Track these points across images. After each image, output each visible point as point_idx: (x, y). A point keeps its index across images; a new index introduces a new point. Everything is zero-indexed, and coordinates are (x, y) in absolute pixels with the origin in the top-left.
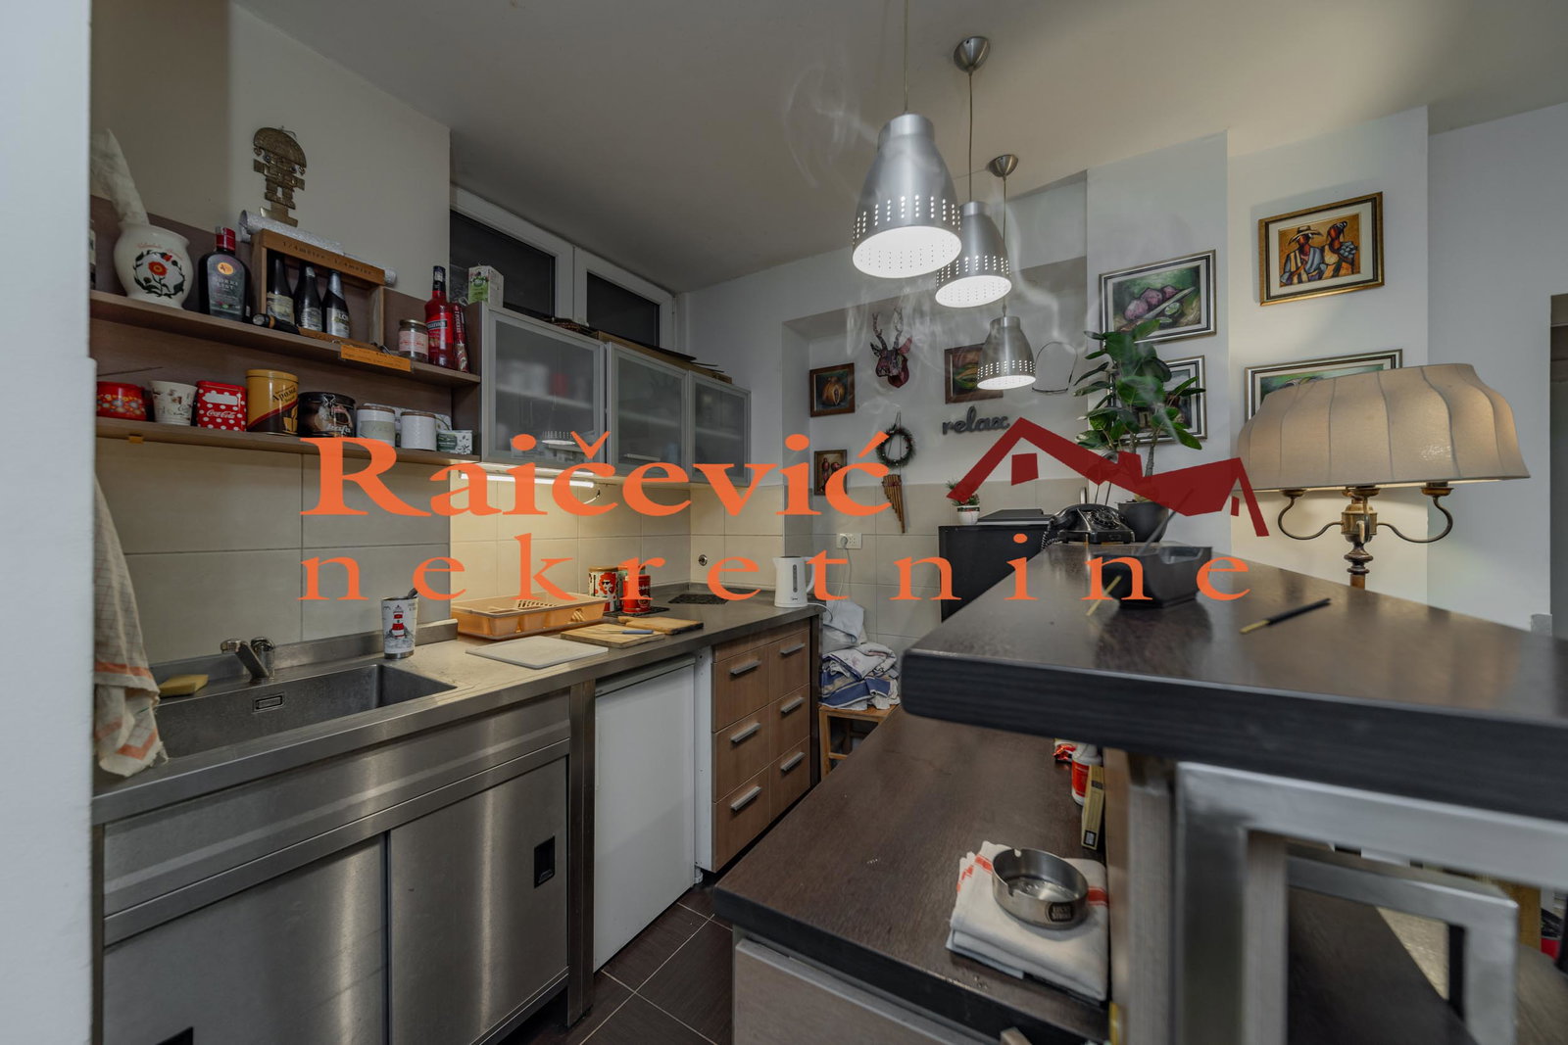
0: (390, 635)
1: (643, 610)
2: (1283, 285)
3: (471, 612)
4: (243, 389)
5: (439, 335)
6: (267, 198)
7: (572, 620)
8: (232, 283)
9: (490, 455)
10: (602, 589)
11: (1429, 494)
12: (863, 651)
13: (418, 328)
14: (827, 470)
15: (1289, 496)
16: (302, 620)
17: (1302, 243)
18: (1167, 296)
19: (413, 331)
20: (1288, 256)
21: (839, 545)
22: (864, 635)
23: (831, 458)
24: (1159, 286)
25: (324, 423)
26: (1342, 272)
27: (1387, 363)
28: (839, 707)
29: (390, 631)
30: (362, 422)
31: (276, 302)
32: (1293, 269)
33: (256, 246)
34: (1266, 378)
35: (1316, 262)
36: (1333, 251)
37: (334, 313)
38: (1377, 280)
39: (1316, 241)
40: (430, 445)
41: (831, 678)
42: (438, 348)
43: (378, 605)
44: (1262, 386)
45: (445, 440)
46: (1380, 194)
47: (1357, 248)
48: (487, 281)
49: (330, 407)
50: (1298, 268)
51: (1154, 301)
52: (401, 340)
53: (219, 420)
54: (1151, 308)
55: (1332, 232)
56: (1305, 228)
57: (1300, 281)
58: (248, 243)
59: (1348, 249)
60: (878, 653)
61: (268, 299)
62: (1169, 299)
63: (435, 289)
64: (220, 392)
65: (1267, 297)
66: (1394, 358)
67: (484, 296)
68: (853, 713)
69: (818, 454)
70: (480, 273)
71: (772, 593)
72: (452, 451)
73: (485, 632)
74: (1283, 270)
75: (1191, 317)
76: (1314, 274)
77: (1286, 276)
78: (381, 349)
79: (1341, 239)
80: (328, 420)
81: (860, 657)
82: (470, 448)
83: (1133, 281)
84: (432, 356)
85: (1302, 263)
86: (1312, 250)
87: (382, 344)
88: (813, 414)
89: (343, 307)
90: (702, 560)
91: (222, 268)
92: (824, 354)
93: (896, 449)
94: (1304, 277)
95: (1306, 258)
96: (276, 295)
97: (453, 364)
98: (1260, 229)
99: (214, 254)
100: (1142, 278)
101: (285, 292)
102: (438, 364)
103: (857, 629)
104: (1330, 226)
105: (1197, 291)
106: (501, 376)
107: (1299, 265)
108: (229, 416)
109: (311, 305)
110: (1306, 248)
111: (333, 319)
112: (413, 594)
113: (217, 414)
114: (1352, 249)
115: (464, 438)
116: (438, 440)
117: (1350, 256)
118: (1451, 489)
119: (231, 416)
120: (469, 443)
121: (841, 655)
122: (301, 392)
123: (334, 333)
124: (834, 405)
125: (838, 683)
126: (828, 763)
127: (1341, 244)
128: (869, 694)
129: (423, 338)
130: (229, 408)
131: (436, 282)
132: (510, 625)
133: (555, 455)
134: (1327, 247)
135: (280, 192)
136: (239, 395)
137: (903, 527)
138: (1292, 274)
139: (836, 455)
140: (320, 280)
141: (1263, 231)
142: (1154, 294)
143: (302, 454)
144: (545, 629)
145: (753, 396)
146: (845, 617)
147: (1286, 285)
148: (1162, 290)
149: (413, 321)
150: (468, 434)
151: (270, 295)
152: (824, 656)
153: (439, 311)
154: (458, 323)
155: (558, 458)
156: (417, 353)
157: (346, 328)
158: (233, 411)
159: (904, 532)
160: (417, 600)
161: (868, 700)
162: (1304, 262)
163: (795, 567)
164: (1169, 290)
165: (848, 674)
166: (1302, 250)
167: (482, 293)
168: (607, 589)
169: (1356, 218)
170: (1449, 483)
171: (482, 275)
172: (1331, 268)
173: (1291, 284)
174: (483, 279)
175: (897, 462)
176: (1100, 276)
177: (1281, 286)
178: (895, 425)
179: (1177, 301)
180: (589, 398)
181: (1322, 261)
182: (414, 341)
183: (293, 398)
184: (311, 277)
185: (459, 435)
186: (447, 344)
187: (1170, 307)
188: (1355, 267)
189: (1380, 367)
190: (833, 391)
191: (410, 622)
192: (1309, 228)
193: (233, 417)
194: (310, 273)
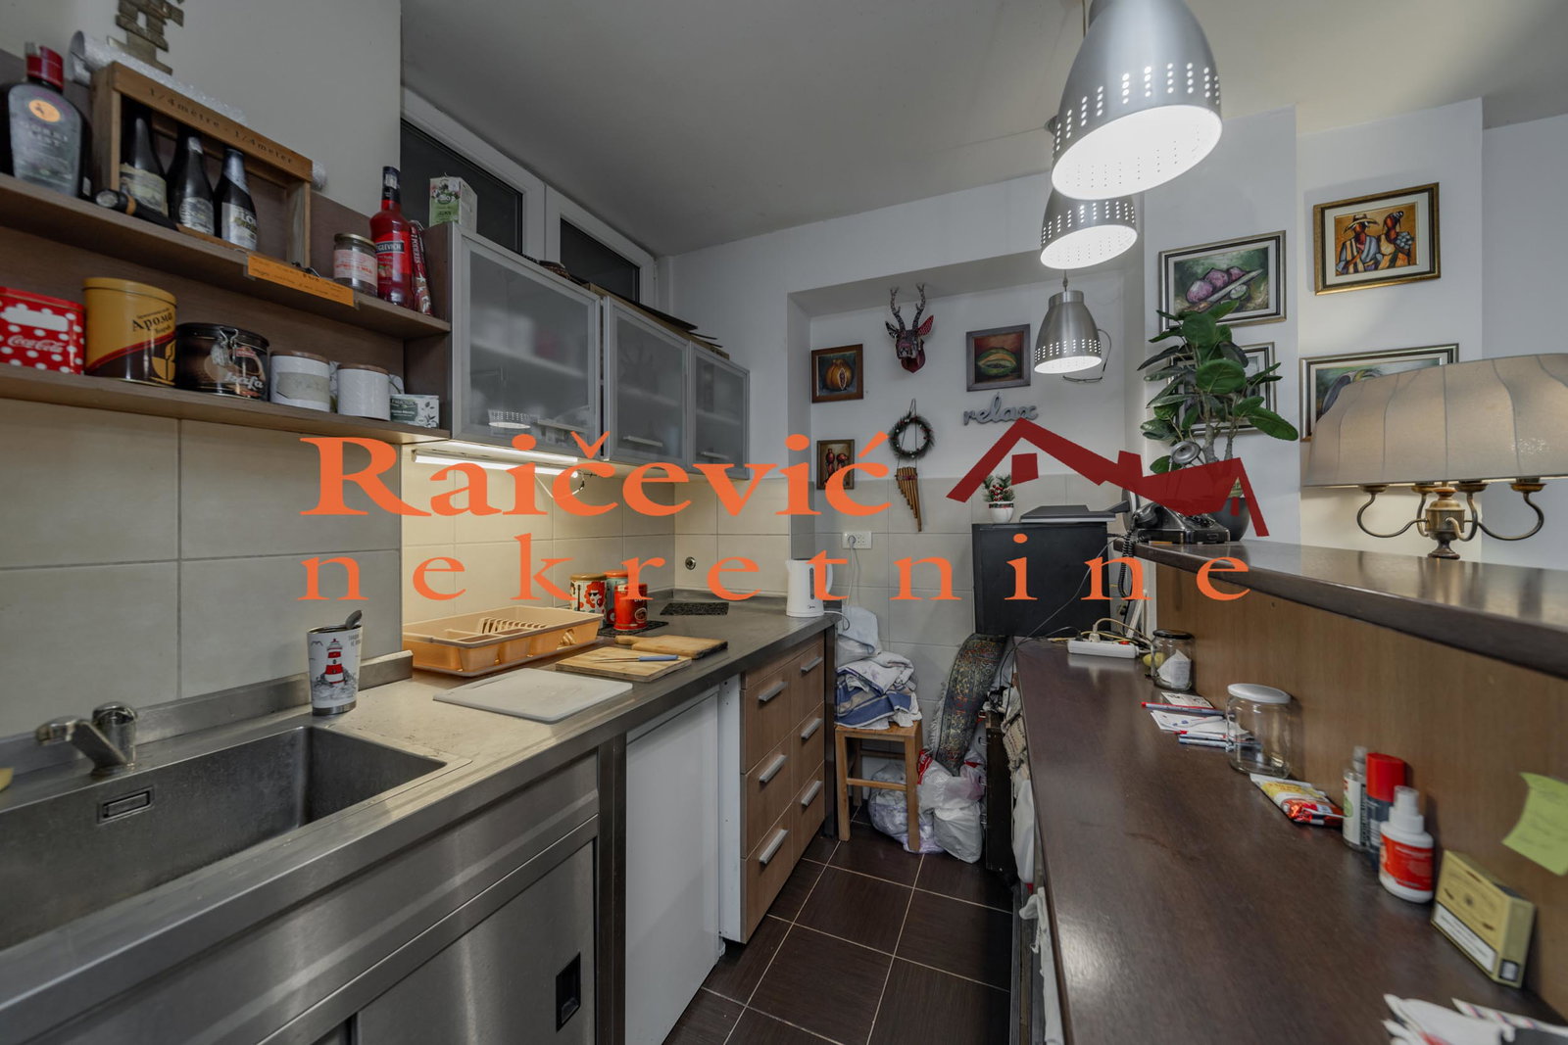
0: (322, 681)
1: (639, 626)
2: (1338, 274)
3: (431, 641)
4: (79, 306)
5: (391, 261)
6: (119, 23)
7: (564, 644)
8: (56, 135)
9: (463, 431)
10: (588, 602)
11: (1519, 490)
12: (881, 663)
13: (362, 246)
14: (832, 462)
15: (1368, 491)
16: (179, 667)
17: (1359, 232)
18: (1234, 278)
19: (354, 249)
20: (1344, 244)
21: (846, 545)
22: (880, 646)
23: (837, 449)
24: (1224, 267)
25: (221, 371)
26: (1399, 262)
27: (1443, 359)
28: (857, 726)
29: (323, 677)
30: (280, 374)
31: (137, 180)
32: (1349, 258)
33: (101, 92)
34: (1322, 370)
35: (1372, 252)
36: (1389, 240)
37: (233, 212)
38: (1434, 272)
39: (1372, 230)
40: (384, 413)
41: (848, 694)
42: (390, 279)
43: (303, 638)
44: (1318, 378)
45: (400, 408)
46: (1437, 185)
47: (1413, 239)
48: (457, 197)
49: (229, 346)
50: (1354, 257)
51: (1219, 283)
52: (338, 262)
53: (32, 354)
54: (1215, 290)
55: (1389, 221)
56: (1361, 216)
57: (1356, 271)
58: (87, 87)
59: (1404, 240)
60: (896, 663)
61: (122, 174)
62: (1236, 280)
63: (385, 198)
64: (35, 307)
65: (1322, 285)
66: (1452, 353)
67: (453, 218)
68: (875, 733)
69: (822, 444)
70: (446, 187)
71: (784, 600)
72: (410, 423)
73: (452, 666)
74: (1339, 259)
75: (1259, 301)
76: (1370, 263)
77: (1342, 264)
78: (308, 271)
79: (1398, 229)
80: (226, 366)
81: (878, 669)
82: (437, 420)
83: (1196, 261)
84: (383, 289)
85: (1358, 252)
86: (1368, 238)
87: (307, 266)
88: (815, 400)
89: (247, 204)
90: (690, 564)
91: (39, 109)
92: (829, 332)
93: (911, 439)
94: (1360, 267)
95: (1362, 247)
96: (138, 170)
97: (411, 302)
98: (1315, 215)
99: (21, 83)
100: (1207, 258)
101: (154, 167)
102: (389, 300)
103: (872, 639)
104: (1386, 215)
105: (1266, 274)
106: (476, 327)
107: (1355, 254)
108: (52, 349)
109: (197, 193)
110: (1363, 236)
111: (232, 219)
112: (353, 623)
113: (29, 343)
114: (1408, 240)
115: (426, 406)
116: (392, 407)
117: (1407, 247)
118: (1542, 485)
119: (56, 348)
120: (435, 413)
121: (858, 667)
122: (179, 323)
123: (233, 240)
124: (839, 390)
125: (857, 699)
126: (845, 790)
127: (1398, 234)
128: (893, 710)
129: (371, 262)
130: (52, 335)
131: (386, 189)
132: (487, 656)
133: (544, 434)
134: (1383, 237)
135: (142, 21)
136: (71, 316)
137: (920, 524)
138: (1347, 263)
139: (842, 445)
140: (210, 162)
141: (1319, 217)
142: (1219, 275)
143: (180, 419)
144: (531, 657)
145: (752, 376)
146: (859, 625)
147: (1342, 274)
148: (1228, 271)
149: (354, 236)
150: (434, 401)
151: (127, 168)
152: (840, 669)
153: (390, 228)
154: (417, 250)
155: (547, 437)
156: (362, 283)
157: (252, 237)
158: (59, 340)
159: (920, 530)
160: (361, 629)
161: (889, 717)
162: (1360, 252)
163: (812, 571)
164: (1235, 272)
165: (867, 689)
166: (1358, 239)
167: (450, 213)
168: (595, 602)
169: (1412, 208)
170: (1542, 478)
171: (450, 189)
172: (1387, 258)
173: (1347, 273)
174: (450, 195)
175: (914, 453)
176: (1160, 253)
177: (1337, 275)
178: (910, 413)
179: (1244, 284)
180: (583, 364)
181: (1379, 251)
182: (357, 265)
183: (167, 327)
184: (195, 152)
185: (420, 401)
186: (403, 275)
187: (1237, 290)
188: (1411, 258)
189: (1436, 362)
190: (840, 374)
191: (352, 662)
192: (1365, 217)
193: (60, 350)
194: (194, 146)
